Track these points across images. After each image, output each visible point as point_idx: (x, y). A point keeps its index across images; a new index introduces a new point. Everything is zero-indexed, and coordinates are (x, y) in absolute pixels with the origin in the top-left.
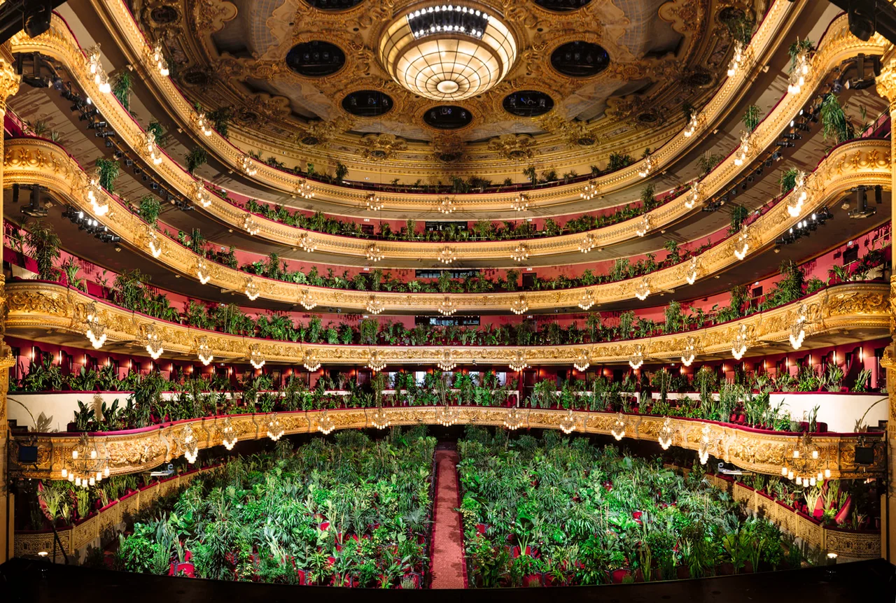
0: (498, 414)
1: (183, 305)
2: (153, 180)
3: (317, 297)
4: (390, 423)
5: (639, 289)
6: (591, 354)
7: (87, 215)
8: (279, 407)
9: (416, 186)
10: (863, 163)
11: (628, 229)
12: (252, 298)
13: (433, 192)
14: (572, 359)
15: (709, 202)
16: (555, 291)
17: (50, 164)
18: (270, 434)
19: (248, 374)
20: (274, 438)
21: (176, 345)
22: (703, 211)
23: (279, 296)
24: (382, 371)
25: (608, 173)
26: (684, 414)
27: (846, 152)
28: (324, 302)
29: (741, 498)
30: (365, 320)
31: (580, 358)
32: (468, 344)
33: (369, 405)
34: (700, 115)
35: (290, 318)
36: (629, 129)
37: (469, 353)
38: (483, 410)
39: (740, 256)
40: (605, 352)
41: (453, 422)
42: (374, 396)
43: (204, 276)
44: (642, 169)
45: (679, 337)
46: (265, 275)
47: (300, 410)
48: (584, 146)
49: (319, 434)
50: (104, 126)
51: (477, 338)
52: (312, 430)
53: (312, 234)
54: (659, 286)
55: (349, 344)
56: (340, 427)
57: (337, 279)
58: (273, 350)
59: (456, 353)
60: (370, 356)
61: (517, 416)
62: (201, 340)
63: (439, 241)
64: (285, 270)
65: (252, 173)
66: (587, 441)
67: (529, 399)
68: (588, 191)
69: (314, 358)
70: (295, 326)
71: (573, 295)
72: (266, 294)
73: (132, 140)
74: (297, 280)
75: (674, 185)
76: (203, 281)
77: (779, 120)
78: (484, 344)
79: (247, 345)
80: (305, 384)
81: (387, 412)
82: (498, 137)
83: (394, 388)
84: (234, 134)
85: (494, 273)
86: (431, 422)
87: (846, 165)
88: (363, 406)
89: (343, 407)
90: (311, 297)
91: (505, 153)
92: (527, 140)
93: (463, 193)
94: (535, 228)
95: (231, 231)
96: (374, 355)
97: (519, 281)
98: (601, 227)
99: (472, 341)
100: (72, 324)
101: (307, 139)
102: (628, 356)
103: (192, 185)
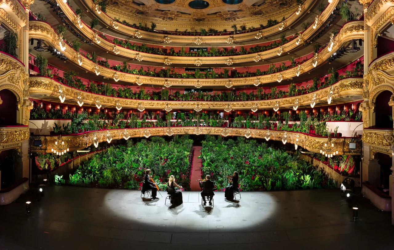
0: (219, 130)
1: (87, 83)
2: (78, 33)
3: (143, 80)
4: (173, 134)
5: (278, 78)
6: (258, 105)
7: (57, 50)
8: (128, 127)
9: (185, 32)
10: (354, 30)
11: (274, 52)
12: (116, 81)
13: (193, 35)
14: (251, 107)
15: (306, 42)
16: (244, 78)
17: (46, 31)
18: (124, 137)
19: (113, 112)
20: (126, 139)
21: (88, 101)
22: (303, 45)
23: (127, 80)
24: (171, 111)
25: (267, 28)
26: (294, 130)
27: (348, 26)
28: (146, 82)
29: (316, 165)
30: (163, 90)
31: (254, 107)
32: (207, 101)
33: (165, 126)
34: (303, 6)
35: (131, 89)
36: (276, 9)
37: (207, 104)
38: (213, 128)
39: (315, 66)
40: (263, 104)
41: (200, 133)
42: (167, 122)
43: (98, 72)
44: (280, 27)
45: (293, 98)
46: (121, 71)
47: (136, 128)
48: (257, 16)
49: (144, 138)
50: (62, 14)
51: (211, 98)
52: (141, 136)
53: (141, 53)
54: (287, 77)
55: (156, 100)
56: (153, 135)
57: (151, 72)
58: (125, 103)
59: (202, 104)
60: (165, 105)
61: (227, 131)
62: (97, 98)
63: (195, 56)
64: (129, 68)
65: (116, 28)
66: (255, 141)
67: (232, 124)
68: (258, 35)
69: (142, 106)
70: (133, 92)
71: (252, 80)
72: (122, 79)
73: (71, 18)
74: (135, 73)
75: (294, 33)
76: (97, 74)
77: (328, 11)
78: (214, 101)
79: (115, 101)
80: (138, 117)
81: (173, 129)
82: (220, 12)
83: (175, 119)
84: (108, 10)
85: (218, 70)
86: (191, 133)
87: (348, 31)
88: (162, 126)
89: (154, 127)
90: (140, 80)
91: (224, 18)
92: (233, 13)
93: (206, 35)
94: (236, 51)
95: (107, 52)
96: (167, 105)
97: (230, 73)
98: (264, 51)
99: (209, 99)
100: (52, 93)
101: (139, 12)
102: (273, 106)
103: (93, 34)
